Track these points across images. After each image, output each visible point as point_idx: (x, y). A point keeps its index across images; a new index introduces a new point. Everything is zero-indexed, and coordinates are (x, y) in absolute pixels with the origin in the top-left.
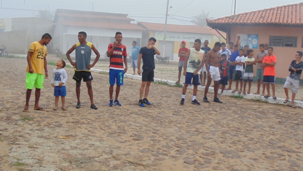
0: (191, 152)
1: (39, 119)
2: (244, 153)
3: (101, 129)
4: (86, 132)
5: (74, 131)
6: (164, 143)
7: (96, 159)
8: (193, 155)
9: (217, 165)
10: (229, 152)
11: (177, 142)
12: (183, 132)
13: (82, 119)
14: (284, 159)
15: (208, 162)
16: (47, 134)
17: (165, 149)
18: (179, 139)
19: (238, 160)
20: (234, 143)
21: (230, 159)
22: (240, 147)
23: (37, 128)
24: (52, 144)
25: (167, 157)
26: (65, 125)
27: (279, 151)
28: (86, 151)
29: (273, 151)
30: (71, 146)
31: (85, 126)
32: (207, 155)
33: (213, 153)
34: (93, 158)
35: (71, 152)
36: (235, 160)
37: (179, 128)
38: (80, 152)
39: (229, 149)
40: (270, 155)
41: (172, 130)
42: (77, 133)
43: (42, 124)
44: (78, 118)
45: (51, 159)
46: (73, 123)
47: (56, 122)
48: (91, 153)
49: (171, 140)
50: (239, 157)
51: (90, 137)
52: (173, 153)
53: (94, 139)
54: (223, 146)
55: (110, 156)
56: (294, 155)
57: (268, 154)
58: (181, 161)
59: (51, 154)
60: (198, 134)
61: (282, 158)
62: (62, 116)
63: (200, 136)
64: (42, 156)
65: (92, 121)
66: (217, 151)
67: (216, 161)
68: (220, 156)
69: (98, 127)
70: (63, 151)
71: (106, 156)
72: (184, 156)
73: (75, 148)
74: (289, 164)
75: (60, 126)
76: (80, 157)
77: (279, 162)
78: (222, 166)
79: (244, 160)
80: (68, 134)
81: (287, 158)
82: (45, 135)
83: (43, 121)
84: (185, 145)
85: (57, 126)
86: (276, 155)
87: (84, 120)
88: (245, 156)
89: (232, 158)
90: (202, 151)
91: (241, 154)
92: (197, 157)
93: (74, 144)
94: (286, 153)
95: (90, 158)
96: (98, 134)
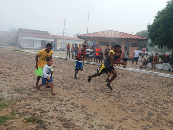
0: (66, 84)
1: (5, 73)
2: (86, 84)
3: (31, 76)
4: (25, 78)
5: (20, 77)
6: (56, 81)
7: (26, 89)
8: (66, 85)
9: (75, 89)
10: (80, 84)
11: (61, 81)
12: (65, 76)
13: (24, 73)
14: (99, 86)
15: (72, 88)
16: (7, 79)
17: (56, 83)
18: (62, 79)
19: (83, 86)
20: (82, 80)
21: (80, 86)
22: (85, 82)
23: (3, 77)
24: (8, 83)
25: (56, 87)
26: (16, 75)
27: (98, 83)
28: (23, 86)
29: (96, 82)
30: (17, 84)
31: (25, 75)
32: (72, 85)
33: (74, 84)
34: (25, 88)
35: (16, 86)
36: (82, 86)
37: (63, 75)
38: (20, 86)
39: (80, 82)
40: (95, 84)
41: (60, 76)
42: (21, 79)
43: (6, 75)
44: (23, 72)
45: (7, 90)
46: (20, 74)
47: (12, 74)
48: (25, 86)
49: (59, 80)
50: (83, 85)
51: (26, 80)
52: (59, 85)
53: (28, 80)
54: (78, 81)
55: (33, 87)
56: (103, 84)
57: (94, 84)
58: (62, 88)
59: (7, 88)
60: (70, 77)
61: (99, 85)
62: (15, 72)
63: (71, 78)
64: (3, 88)
65: (28, 73)
66: (76, 83)
67: (75, 87)
68: (77, 85)
69: (30, 76)
70: (13, 86)
71: (31, 87)
72: (63, 86)
73: (18, 85)
74: (100, 87)
75: (14, 76)
76: (20, 88)
77: (97, 86)
78: (77, 89)
79: (85, 86)
80: (16, 79)
81: (100, 85)
82: (6, 79)
83: (7, 74)
84: (64, 82)
85: (12, 76)
86: (96, 84)
87: (25, 73)
88: (86, 85)
89: (81, 86)
90: (70, 83)
91: (84, 84)
92: (68, 86)
93: (18, 83)
94: (100, 83)
95: (24, 88)
96: (30, 79)
